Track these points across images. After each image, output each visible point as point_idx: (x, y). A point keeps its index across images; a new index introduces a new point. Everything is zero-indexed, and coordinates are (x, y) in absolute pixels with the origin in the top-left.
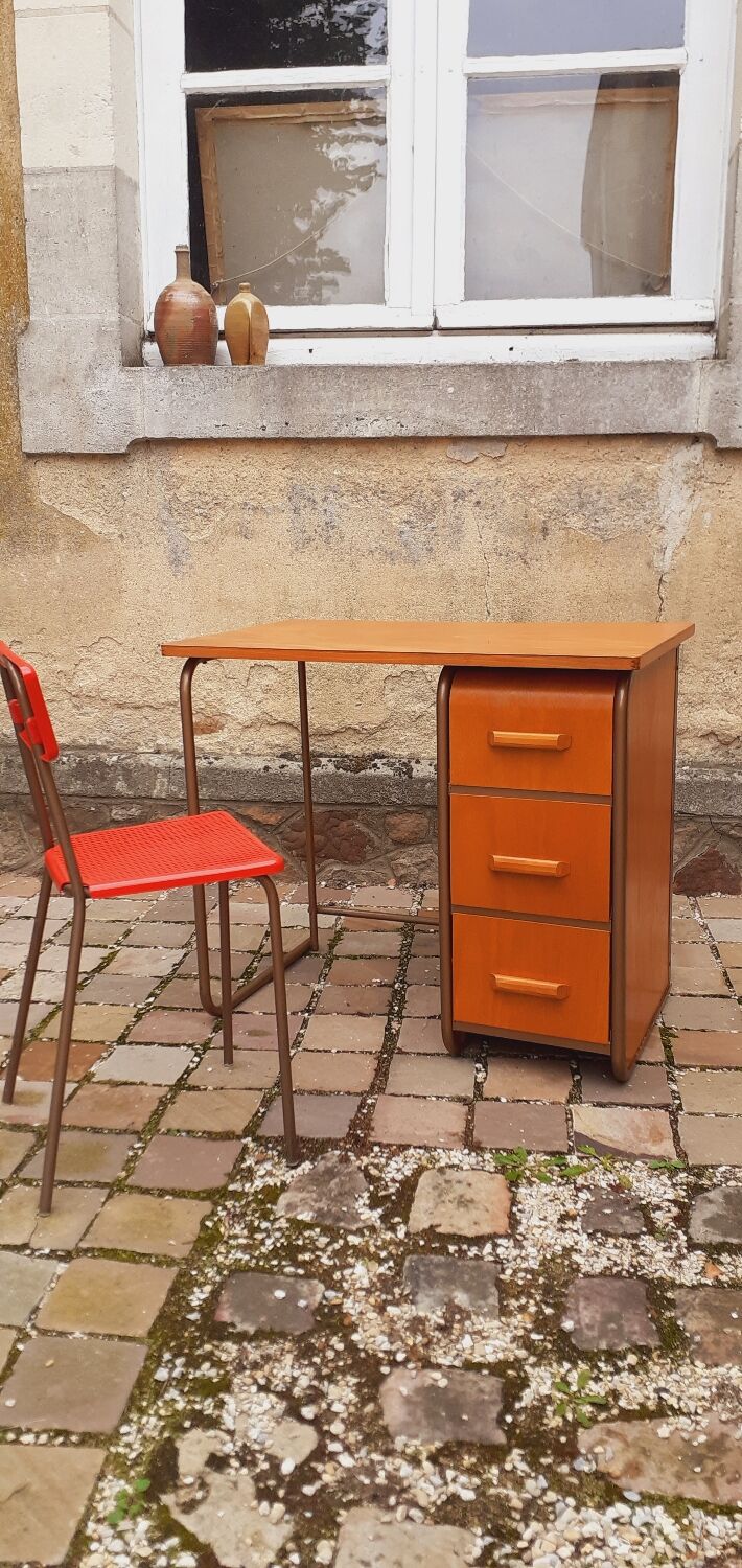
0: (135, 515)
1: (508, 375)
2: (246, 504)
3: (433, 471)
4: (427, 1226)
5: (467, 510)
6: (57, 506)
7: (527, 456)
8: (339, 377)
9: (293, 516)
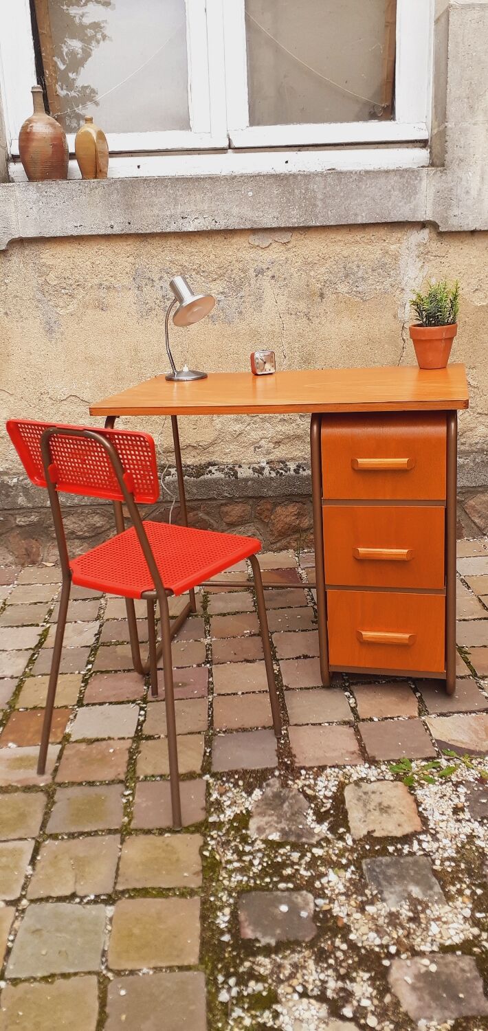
0: (16, 296)
1: (291, 182)
2: (101, 285)
3: (240, 254)
4: (365, 833)
5: (266, 282)
7: (307, 241)
8: (166, 186)
9: (137, 292)
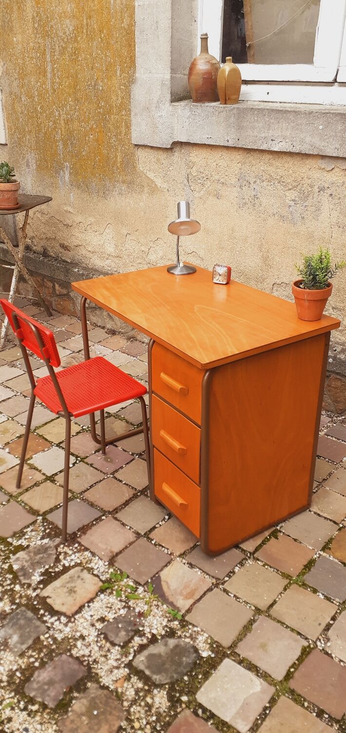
0: (174, 180)
2: (219, 180)
3: (310, 173)
4: (46, 595)
5: (325, 198)
9: (239, 190)
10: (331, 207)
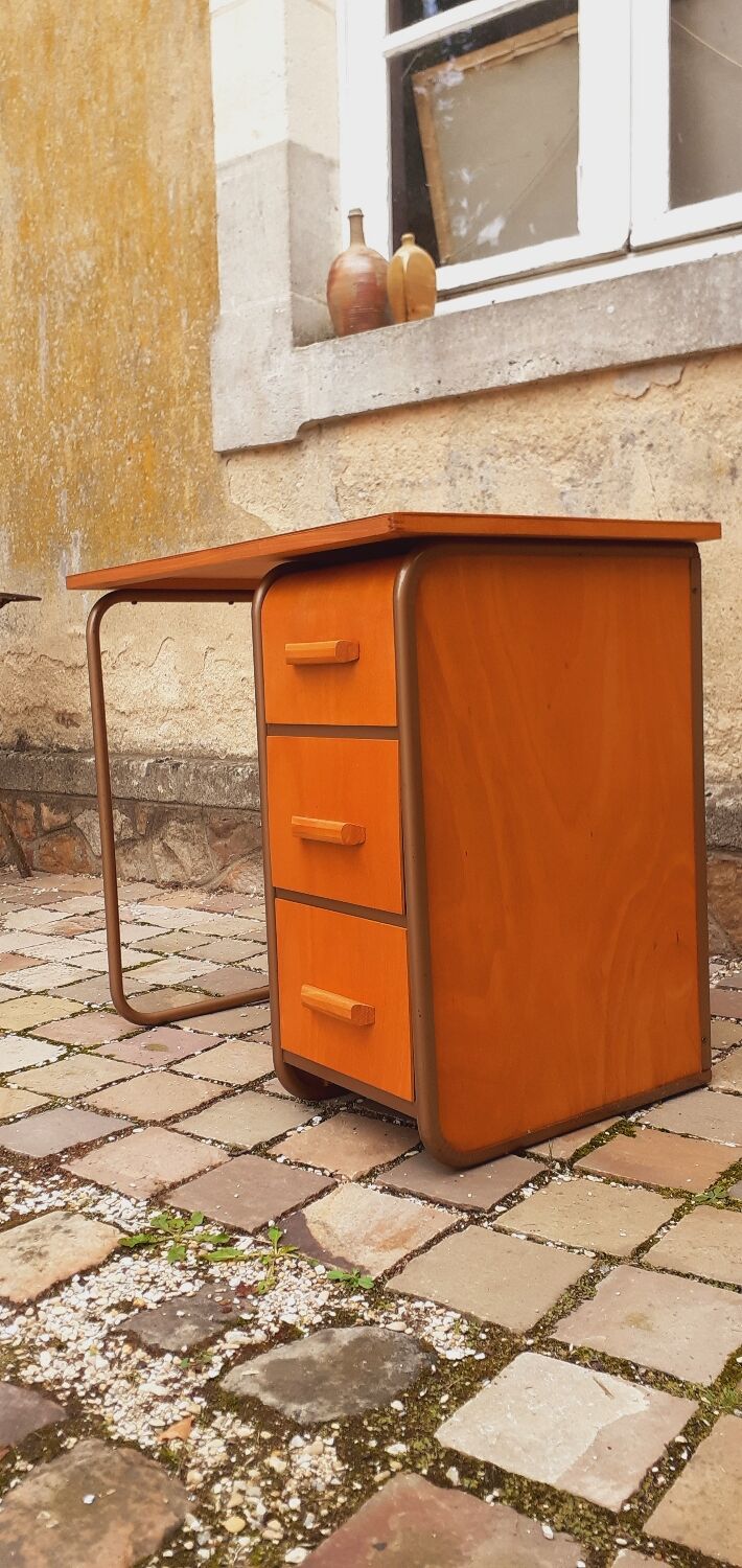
0: (307, 506)
1: (677, 278)
2: (403, 481)
3: (599, 413)
5: (637, 454)
6: (244, 506)
8: (490, 318)
9: (449, 489)
10: (656, 470)
